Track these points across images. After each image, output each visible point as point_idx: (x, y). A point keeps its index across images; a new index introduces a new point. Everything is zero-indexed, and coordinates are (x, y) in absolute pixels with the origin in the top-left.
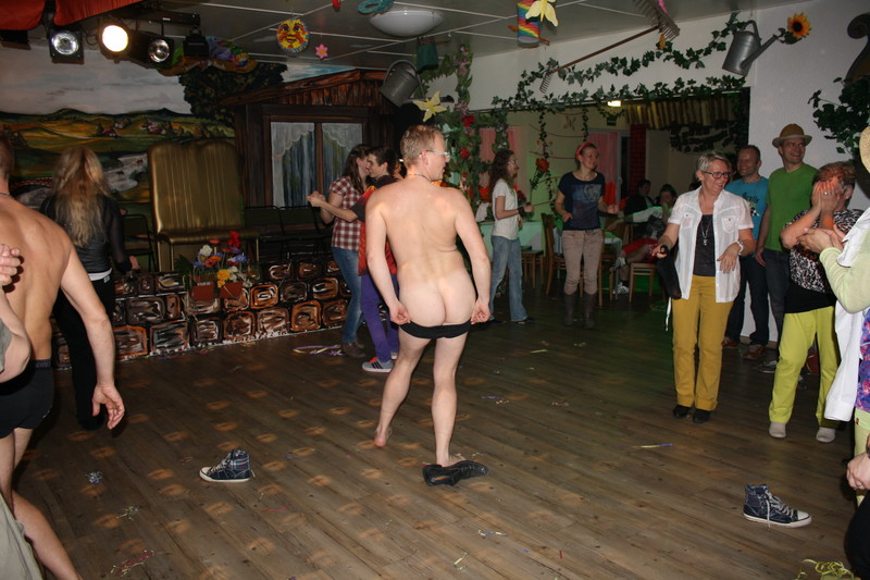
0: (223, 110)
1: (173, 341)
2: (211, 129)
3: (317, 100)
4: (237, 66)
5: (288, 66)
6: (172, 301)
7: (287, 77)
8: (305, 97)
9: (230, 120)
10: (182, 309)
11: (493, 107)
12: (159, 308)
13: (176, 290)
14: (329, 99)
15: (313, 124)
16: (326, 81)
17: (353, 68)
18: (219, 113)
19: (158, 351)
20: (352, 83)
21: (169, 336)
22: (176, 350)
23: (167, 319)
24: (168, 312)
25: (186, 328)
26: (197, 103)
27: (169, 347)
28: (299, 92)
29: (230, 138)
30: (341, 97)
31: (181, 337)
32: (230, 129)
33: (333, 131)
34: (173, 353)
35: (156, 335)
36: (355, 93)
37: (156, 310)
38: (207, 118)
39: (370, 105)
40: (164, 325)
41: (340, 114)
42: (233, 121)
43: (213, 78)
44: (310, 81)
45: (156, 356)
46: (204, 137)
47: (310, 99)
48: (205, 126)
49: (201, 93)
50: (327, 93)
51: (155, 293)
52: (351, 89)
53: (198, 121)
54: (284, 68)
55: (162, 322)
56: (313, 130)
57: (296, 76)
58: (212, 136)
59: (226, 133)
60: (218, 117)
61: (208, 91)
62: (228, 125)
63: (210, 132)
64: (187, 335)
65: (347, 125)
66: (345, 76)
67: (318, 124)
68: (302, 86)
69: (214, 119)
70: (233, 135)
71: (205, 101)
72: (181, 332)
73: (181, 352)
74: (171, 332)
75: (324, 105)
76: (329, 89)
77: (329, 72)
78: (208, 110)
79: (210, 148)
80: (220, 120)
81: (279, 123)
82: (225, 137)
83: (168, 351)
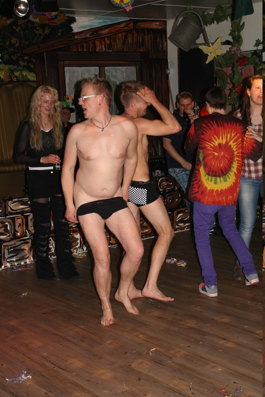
0: (26, 58)
1: (20, 255)
2: (17, 74)
3: (100, 47)
4: (49, 19)
5: (77, 18)
6: (19, 221)
7: (76, 27)
8: (91, 45)
9: (32, 66)
10: (27, 228)
11: (255, 48)
12: (8, 228)
13: (22, 212)
14: (110, 46)
15: (98, 68)
16: (107, 31)
17: (127, 19)
18: (24, 61)
19: (8, 265)
20: (127, 32)
21: (17, 251)
22: (22, 263)
23: (15, 237)
24: (16, 231)
25: (30, 244)
26: (6, 52)
27: (16, 261)
28: (85, 40)
29: (33, 81)
30: (118, 44)
31: (26, 252)
32: (33, 74)
33: (114, 74)
34: (20, 266)
35: (6, 251)
36: (130, 40)
37: (6, 230)
38: (14, 65)
39: (141, 50)
40: (13, 242)
41: (119, 59)
42: (35, 67)
43: (17, 30)
44: (95, 31)
45: (6, 269)
46: (11, 81)
47: (95, 46)
48: (12, 71)
49: (8, 43)
50: (107, 41)
51: (5, 215)
52: (126, 37)
53: (7, 67)
54: (74, 20)
55: (12, 240)
56: (98, 73)
57: (83, 27)
58: (18, 81)
59: (28, 77)
60: (22, 64)
61: (13, 41)
62: (31, 70)
63: (16, 77)
64: (30, 250)
65: (124, 68)
66: (121, 26)
67: (101, 67)
68: (88, 36)
69: (19, 65)
70: (35, 79)
71: (12, 50)
72: (26, 247)
73: (26, 265)
74: (19, 248)
75: (105, 51)
76: (109, 37)
77: (109, 22)
78: (14, 58)
79: (17, 90)
80: (24, 66)
81: (71, 68)
82: (29, 81)
83: (16, 264)
